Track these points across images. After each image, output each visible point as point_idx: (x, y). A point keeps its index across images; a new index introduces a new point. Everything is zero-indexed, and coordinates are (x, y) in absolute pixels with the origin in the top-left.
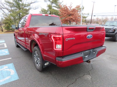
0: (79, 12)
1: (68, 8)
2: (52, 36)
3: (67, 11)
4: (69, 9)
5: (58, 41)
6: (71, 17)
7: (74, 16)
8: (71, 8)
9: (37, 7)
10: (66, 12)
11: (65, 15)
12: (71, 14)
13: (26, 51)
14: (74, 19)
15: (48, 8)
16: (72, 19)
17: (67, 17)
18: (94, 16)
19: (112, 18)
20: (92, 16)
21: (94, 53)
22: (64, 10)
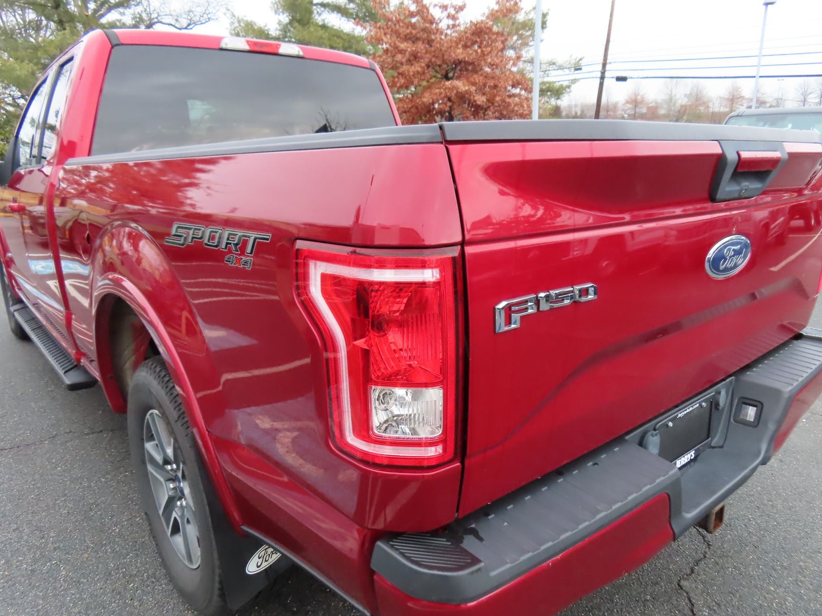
0: (511, 53)
1: (436, 13)
2: (317, 271)
3: (430, 42)
4: (443, 25)
5: (395, 338)
6: (461, 85)
7: (477, 78)
8: (454, 18)
9: (199, 10)
10: (421, 47)
11: (417, 67)
12: (458, 63)
13: (73, 387)
14: (481, 100)
15: (285, 18)
16: (462, 98)
17: (429, 87)
18: (619, 79)
19: (734, 99)
20: (602, 78)
21: (751, 413)
22: (404, 31)
